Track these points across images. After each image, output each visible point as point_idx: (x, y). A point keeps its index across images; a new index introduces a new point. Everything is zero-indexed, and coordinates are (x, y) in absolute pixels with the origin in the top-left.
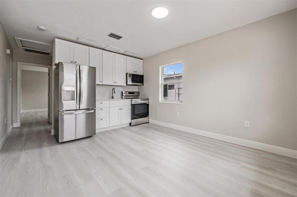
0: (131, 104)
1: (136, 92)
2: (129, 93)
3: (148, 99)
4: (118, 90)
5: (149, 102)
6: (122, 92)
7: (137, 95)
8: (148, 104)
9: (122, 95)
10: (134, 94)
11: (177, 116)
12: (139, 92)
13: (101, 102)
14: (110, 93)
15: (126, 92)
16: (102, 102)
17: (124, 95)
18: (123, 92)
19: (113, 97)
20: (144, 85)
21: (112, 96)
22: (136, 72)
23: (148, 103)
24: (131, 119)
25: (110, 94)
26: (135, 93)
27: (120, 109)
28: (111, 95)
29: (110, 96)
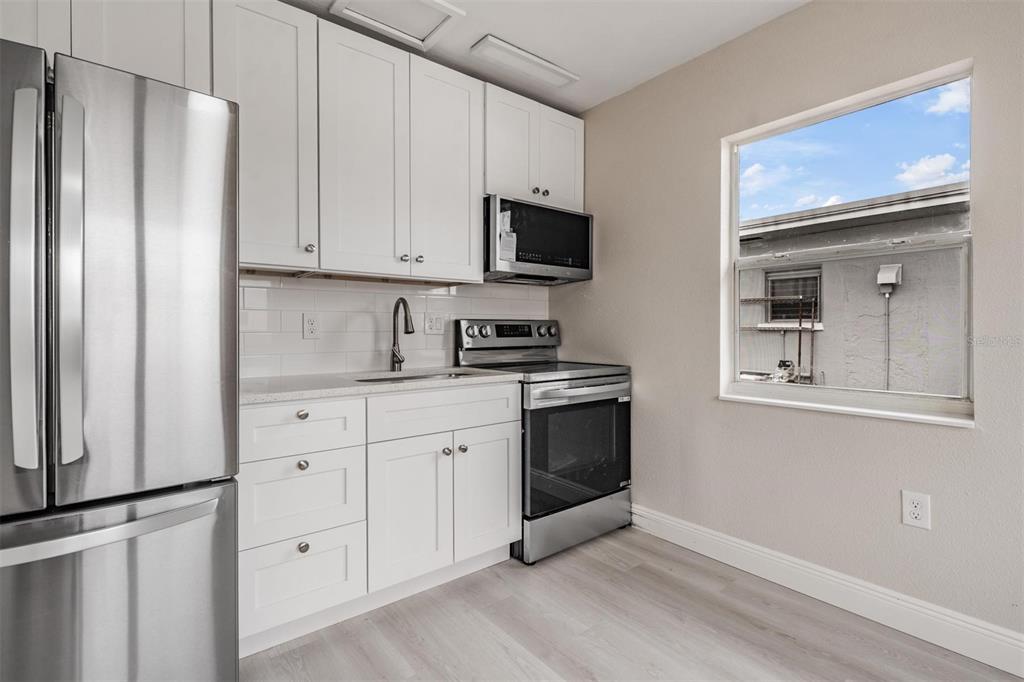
0: (523, 411)
1: (540, 324)
2: (503, 330)
3: (624, 373)
4: (432, 313)
5: (629, 392)
6: (457, 323)
7: (547, 341)
8: (628, 405)
9: (458, 344)
10: (529, 334)
11: (908, 519)
12: (556, 323)
13: (294, 409)
14: (377, 332)
15: (482, 323)
16: (306, 408)
17: (467, 342)
18: (464, 325)
19: (396, 361)
20: (590, 277)
21: (394, 355)
22: (546, 193)
23: (626, 399)
24: (525, 517)
25: (377, 340)
26: (534, 330)
27: (447, 452)
28: (386, 346)
29: (378, 353)
